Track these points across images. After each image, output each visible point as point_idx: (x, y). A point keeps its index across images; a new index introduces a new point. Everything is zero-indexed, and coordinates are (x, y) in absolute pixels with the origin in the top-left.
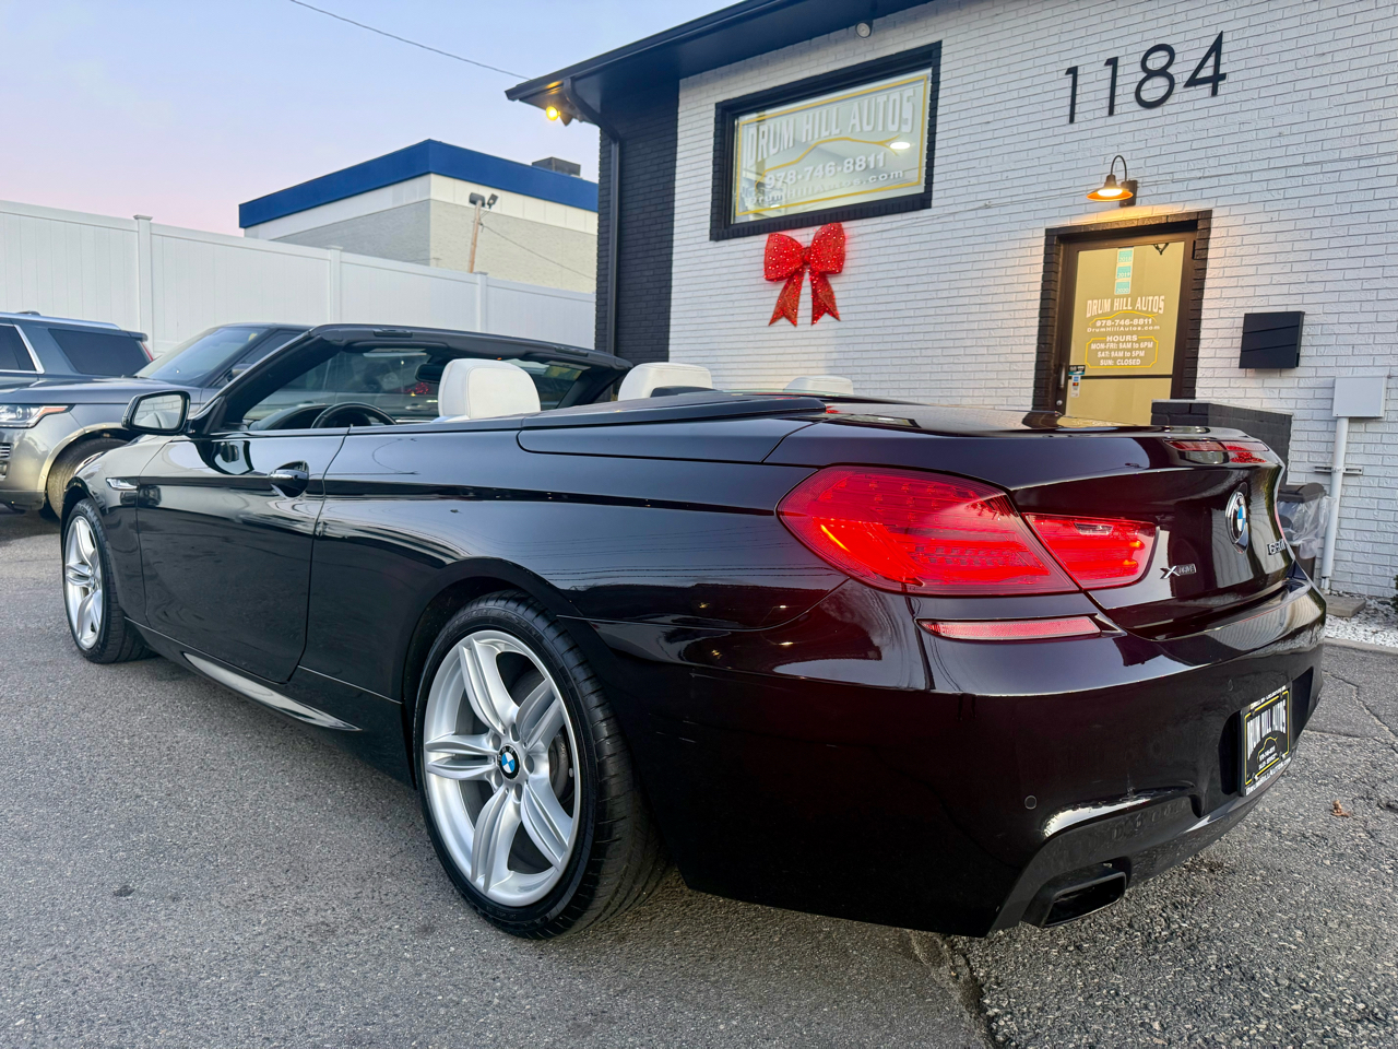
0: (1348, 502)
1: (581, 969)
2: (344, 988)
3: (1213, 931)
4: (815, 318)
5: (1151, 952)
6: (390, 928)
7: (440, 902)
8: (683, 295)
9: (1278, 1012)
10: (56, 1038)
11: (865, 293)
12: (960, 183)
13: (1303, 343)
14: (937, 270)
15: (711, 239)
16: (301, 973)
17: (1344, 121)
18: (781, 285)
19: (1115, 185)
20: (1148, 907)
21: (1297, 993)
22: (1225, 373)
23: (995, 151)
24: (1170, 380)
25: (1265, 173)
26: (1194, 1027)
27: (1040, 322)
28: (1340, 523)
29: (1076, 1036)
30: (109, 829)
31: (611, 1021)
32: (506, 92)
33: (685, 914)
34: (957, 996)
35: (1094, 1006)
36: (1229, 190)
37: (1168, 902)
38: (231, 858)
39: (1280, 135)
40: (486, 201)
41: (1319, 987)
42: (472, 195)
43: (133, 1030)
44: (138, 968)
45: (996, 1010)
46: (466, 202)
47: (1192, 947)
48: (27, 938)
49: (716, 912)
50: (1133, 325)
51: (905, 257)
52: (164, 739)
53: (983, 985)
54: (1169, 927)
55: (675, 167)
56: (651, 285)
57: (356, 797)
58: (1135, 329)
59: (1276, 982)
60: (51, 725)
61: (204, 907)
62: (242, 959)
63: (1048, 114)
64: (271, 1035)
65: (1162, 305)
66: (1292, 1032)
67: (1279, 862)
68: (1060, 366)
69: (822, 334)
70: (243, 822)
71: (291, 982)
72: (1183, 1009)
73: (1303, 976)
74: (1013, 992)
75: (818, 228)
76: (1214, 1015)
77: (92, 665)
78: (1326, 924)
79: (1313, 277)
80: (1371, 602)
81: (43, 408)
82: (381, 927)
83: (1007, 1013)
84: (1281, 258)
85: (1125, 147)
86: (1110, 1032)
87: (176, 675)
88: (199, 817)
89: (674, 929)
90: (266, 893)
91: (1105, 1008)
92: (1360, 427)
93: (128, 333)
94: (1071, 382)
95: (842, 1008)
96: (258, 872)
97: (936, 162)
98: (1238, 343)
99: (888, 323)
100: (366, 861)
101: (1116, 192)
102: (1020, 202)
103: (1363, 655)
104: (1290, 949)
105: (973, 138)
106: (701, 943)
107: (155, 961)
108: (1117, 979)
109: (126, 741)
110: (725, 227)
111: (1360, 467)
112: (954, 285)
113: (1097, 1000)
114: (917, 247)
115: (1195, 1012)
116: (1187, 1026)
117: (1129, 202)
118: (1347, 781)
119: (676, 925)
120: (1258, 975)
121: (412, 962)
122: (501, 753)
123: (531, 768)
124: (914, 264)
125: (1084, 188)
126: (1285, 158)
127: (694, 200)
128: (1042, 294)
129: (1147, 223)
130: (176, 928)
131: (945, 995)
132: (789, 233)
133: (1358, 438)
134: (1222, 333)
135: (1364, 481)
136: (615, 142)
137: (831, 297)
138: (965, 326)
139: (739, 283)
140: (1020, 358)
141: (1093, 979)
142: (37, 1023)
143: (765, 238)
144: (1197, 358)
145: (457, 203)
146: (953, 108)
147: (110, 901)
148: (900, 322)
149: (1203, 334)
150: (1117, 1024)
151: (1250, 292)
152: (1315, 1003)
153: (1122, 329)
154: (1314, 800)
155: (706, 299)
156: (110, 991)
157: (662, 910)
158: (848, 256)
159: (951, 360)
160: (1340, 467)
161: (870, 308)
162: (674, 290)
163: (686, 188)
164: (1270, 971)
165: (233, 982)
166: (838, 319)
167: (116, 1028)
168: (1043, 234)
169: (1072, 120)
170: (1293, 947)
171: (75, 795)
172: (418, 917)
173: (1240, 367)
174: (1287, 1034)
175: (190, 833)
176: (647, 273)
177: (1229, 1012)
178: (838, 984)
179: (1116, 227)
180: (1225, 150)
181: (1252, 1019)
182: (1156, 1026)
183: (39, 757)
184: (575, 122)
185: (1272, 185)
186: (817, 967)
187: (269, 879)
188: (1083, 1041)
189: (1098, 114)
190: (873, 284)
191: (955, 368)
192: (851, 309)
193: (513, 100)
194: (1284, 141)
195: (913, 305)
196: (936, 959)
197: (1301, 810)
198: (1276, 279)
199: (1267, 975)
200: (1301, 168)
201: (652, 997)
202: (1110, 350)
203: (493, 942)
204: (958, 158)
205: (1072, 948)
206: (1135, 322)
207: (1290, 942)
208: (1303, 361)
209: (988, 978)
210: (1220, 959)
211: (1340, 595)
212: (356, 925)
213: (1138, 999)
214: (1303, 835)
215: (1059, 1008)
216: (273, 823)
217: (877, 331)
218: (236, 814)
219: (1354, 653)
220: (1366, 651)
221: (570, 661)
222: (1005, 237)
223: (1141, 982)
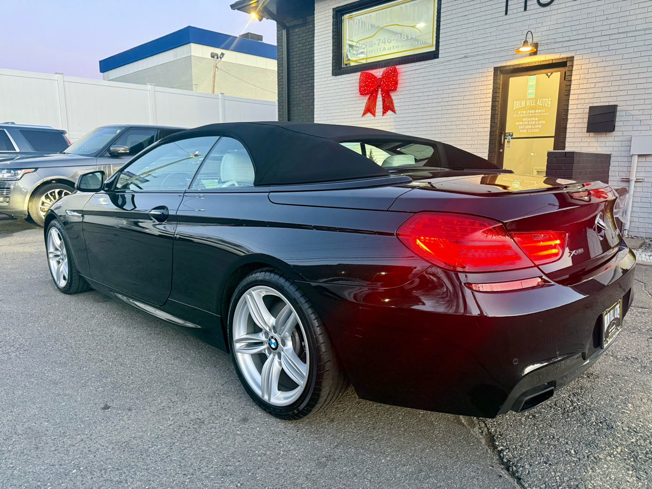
0: (637, 194)
1: (317, 436)
2: (213, 449)
3: (593, 406)
4: (384, 112)
5: (566, 417)
6: (228, 420)
7: (248, 406)
8: (320, 103)
9: (625, 443)
10: (92, 478)
11: (407, 100)
12: (452, 46)
13: (617, 120)
14: (442, 88)
15: (333, 75)
16: (193, 443)
17: (638, 11)
18: (367, 97)
19: (528, 45)
20: (562, 395)
21: (632, 434)
22: (580, 135)
23: (469, 30)
24: (553, 138)
25: (599, 38)
26: (589, 452)
27: (492, 112)
28: (633, 204)
29: (538, 458)
30: (92, 377)
31: (334, 460)
32: (231, 6)
33: (358, 408)
34: (483, 441)
35: (544, 444)
36: (582, 47)
37: (571, 393)
38: (150, 389)
39: (607, 19)
40: (219, 56)
41: (642, 431)
42: (212, 53)
43: (125, 473)
44: (120, 444)
45: (502, 447)
46: (209, 57)
47: (584, 414)
48: (68, 431)
49: (372, 406)
50: (536, 113)
51: (427, 82)
52: (107, 331)
53: (494, 436)
54: (573, 405)
55: (314, 40)
56: (305, 98)
57: (200, 357)
58: (536, 114)
59: (622, 429)
60: (54, 327)
61: (143, 413)
62: (165, 437)
63: (495, 11)
64: (186, 473)
65: (549, 102)
66: (632, 452)
67: (618, 371)
68: (502, 133)
69: (388, 121)
70: (152, 371)
71: (190, 447)
72: (584, 443)
73: (634, 426)
74: (508, 438)
75: (385, 69)
76: (597, 446)
77: (66, 295)
78: (642, 400)
79: (621, 88)
80: (647, 241)
81: (23, 170)
82: (224, 420)
83: (507, 449)
84: (606, 79)
85: (532, 27)
86: (553, 456)
87: (106, 299)
88: (132, 370)
89: (354, 415)
90: (170, 405)
91: (549, 445)
92: (643, 159)
93: (57, 130)
94: (506, 141)
95: (434, 450)
96: (164, 395)
97: (441, 36)
98: (586, 120)
99: (419, 114)
100: (211, 388)
101: (528, 49)
102: (481, 55)
103: (646, 267)
104: (627, 413)
105: (459, 24)
106: (367, 421)
107: (127, 440)
108: (553, 430)
109: (90, 333)
110: (339, 70)
111: (643, 178)
112: (450, 95)
113: (545, 441)
114: (432, 77)
115: (589, 444)
116: (586, 452)
117: (535, 53)
118: (644, 330)
119: (355, 413)
120: (614, 426)
121: (241, 435)
122: (270, 340)
123: (284, 344)
124: (431, 85)
125: (512, 47)
126: (609, 30)
127: (324, 56)
128: (492, 99)
129: (543, 63)
130: (133, 423)
131: (479, 442)
132: (371, 72)
133: (642, 164)
134: (578, 116)
135: (644, 184)
136: (284, 29)
137: (392, 102)
138: (456, 115)
139: (347, 96)
140: (482, 130)
141: (542, 431)
142: (82, 472)
143: (359, 74)
144: (566, 128)
145: (204, 57)
146: (449, 9)
147: (101, 412)
148: (425, 114)
149: (569, 117)
150: (555, 452)
151: (592, 95)
152: (641, 438)
153: (530, 114)
154: (630, 340)
155: (331, 105)
156: (110, 455)
157: (348, 406)
158: (399, 82)
159: (450, 131)
160: (633, 178)
161: (410, 107)
162: (315, 100)
163: (320, 51)
164: (620, 424)
165: (164, 448)
166: (395, 113)
167: (117, 472)
168: (493, 70)
169: (506, 14)
170: (628, 412)
171: (73, 361)
172: (239, 414)
173: (587, 132)
174: (630, 453)
175: (129, 377)
176: (302, 93)
177: (604, 444)
178: (431, 438)
179: (528, 65)
180: (581, 27)
181: (614, 447)
182: (573, 452)
183: (52, 343)
184: (264, 19)
185: (603, 44)
186: (420, 431)
187: (169, 399)
188: (542, 460)
189: (519, 10)
190: (412, 95)
191: (451, 135)
192: (402, 108)
193: (234, 9)
194: (609, 21)
195: (432, 105)
196: (472, 425)
197: (625, 346)
198: (604, 89)
199: (619, 426)
200: (616, 35)
201: (350, 448)
202: (525, 125)
203: (275, 424)
204: (451, 33)
205: (531, 417)
206: (537, 111)
207: (627, 410)
208: (616, 129)
209: (496, 432)
210: (597, 419)
211: (632, 238)
212: (213, 419)
213: (563, 440)
214: (627, 358)
215: (529, 446)
216: (166, 371)
217: (414, 118)
218: (148, 368)
219: (641, 266)
220: (647, 266)
221: (297, 295)
222: (475, 71)
223: (564, 431)
